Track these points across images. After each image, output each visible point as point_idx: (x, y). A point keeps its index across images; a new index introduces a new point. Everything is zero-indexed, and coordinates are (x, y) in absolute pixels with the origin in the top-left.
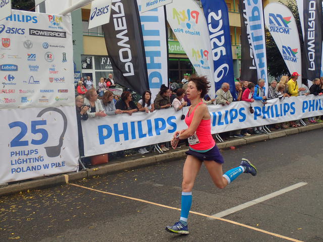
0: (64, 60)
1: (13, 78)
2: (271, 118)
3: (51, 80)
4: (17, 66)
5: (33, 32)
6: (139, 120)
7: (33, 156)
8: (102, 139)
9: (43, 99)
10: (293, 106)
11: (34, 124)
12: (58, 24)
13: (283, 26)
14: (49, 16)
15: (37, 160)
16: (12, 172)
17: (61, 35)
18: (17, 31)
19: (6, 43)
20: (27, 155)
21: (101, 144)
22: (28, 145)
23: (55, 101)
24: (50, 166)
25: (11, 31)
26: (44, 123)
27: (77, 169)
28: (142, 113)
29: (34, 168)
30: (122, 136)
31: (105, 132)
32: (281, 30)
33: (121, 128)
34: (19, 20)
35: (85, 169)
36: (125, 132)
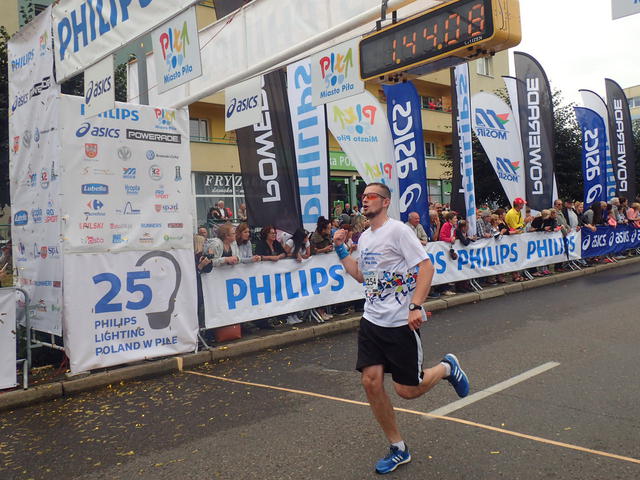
0: (178, 177)
1: (101, 205)
2: (482, 267)
3: (158, 208)
4: (107, 187)
5: (132, 134)
6: (288, 271)
8: (232, 301)
9: (146, 238)
10: (514, 248)
11: (131, 276)
12: (169, 123)
13: (497, 127)
14: (157, 110)
15: (134, 333)
16: (97, 353)
17: (174, 138)
18: (108, 133)
19: (91, 151)
20: (119, 326)
21: (230, 308)
22: (121, 310)
23: (163, 240)
24: (154, 343)
25: (100, 132)
26: (146, 275)
27: (195, 348)
28: (292, 261)
29: (129, 347)
30: (261, 296)
31: (237, 290)
32: (494, 134)
33: (260, 284)
34: (111, 116)
35: (208, 347)
36: (266, 290)
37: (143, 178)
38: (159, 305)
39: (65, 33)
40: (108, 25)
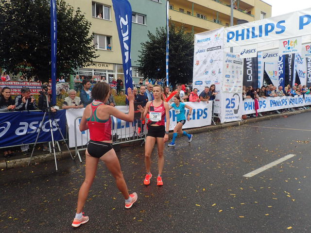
1: (228, 80)
2: (294, 104)
3: (237, 82)
5: (234, 62)
7: (231, 113)
8: (245, 108)
9: (235, 90)
11: (232, 99)
16: (226, 119)
17: (241, 63)
19: (228, 66)
22: (230, 108)
23: (238, 91)
24: (235, 117)
26: (234, 99)
27: (241, 120)
29: (231, 118)
30: (250, 108)
31: (246, 105)
33: (250, 104)
36: (251, 106)
37: (235, 74)
38: (236, 108)
39: (231, 35)
40: (257, 36)
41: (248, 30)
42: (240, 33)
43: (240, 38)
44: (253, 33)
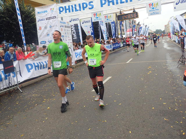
0: (70, 34)
12: (68, 24)
14: (67, 22)
17: (69, 27)
21: (76, 58)
23: (70, 45)
31: (76, 54)
35: (76, 64)
37: (67, 34)
39: (61, 9)
40: (78, 10)
41: (72, 6)
42: (67, 8)
43: (68, 11)
44: (76, 8)
